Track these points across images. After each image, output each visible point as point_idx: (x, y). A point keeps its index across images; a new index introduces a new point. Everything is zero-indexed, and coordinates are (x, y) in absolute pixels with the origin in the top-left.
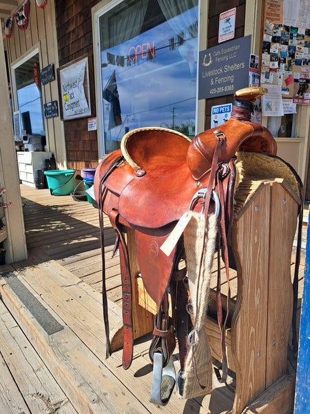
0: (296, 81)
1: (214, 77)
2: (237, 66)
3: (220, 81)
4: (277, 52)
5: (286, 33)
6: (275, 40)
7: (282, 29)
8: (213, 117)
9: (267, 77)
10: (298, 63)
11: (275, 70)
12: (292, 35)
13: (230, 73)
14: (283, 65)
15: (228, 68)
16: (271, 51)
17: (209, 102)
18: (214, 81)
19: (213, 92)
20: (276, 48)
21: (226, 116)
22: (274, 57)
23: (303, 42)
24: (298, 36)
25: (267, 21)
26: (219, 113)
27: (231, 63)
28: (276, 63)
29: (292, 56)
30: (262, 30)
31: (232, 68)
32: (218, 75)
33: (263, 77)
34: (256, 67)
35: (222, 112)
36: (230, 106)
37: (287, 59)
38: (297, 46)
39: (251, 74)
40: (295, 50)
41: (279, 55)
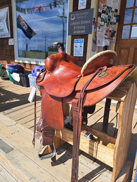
0: (110, 31)
1: (76, 25)
2: (87, 22)
3: (78, 28)
4: (104, 17)
5: (108, 9)
6: (104, 12)
7: (106, 7)
8: (75, 44)
9: (99, 28)
10: (111, 23)
11: (102, 26)
12: (109, 10)
13: (83, 25)
14: (106, 24)
15: (82, 22)
16: (102, 17)
17: (73, 37)
18: (76, 27)
19: (75, 32)
20: (103, 16)
21: (81, 44)
22: (102, 20)
23: (114, 14)
24: (112, 11)
25: (100, 3)
26: (78, 42)
27: (84, 20)
28: (103, 22)
29: (109, 20)
30: (98, 7)
31: (84, 22)
32: (77, 25)
33: (98, 28)
34: (95, 23)
35: (79, 42)
36: (83, 40)
37: (108, 21)
38: (111, 16)
39: (93, 26)
40: (110, 17)
41: (104, 19)
